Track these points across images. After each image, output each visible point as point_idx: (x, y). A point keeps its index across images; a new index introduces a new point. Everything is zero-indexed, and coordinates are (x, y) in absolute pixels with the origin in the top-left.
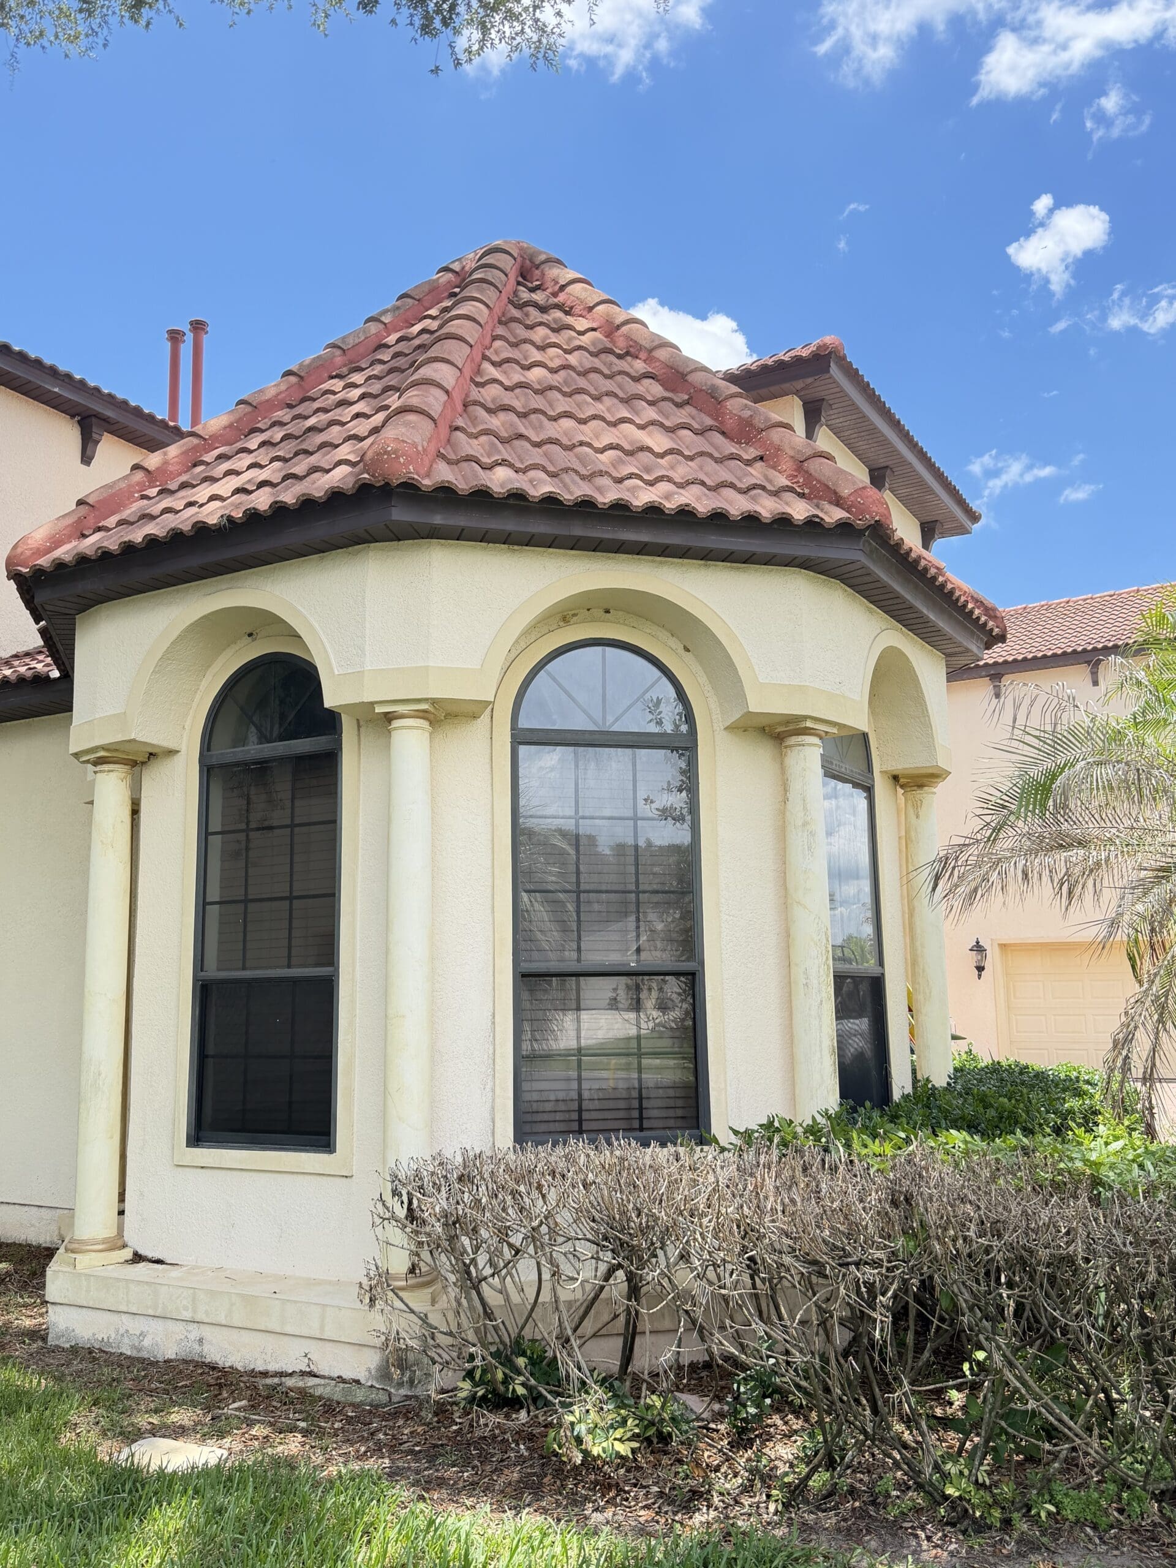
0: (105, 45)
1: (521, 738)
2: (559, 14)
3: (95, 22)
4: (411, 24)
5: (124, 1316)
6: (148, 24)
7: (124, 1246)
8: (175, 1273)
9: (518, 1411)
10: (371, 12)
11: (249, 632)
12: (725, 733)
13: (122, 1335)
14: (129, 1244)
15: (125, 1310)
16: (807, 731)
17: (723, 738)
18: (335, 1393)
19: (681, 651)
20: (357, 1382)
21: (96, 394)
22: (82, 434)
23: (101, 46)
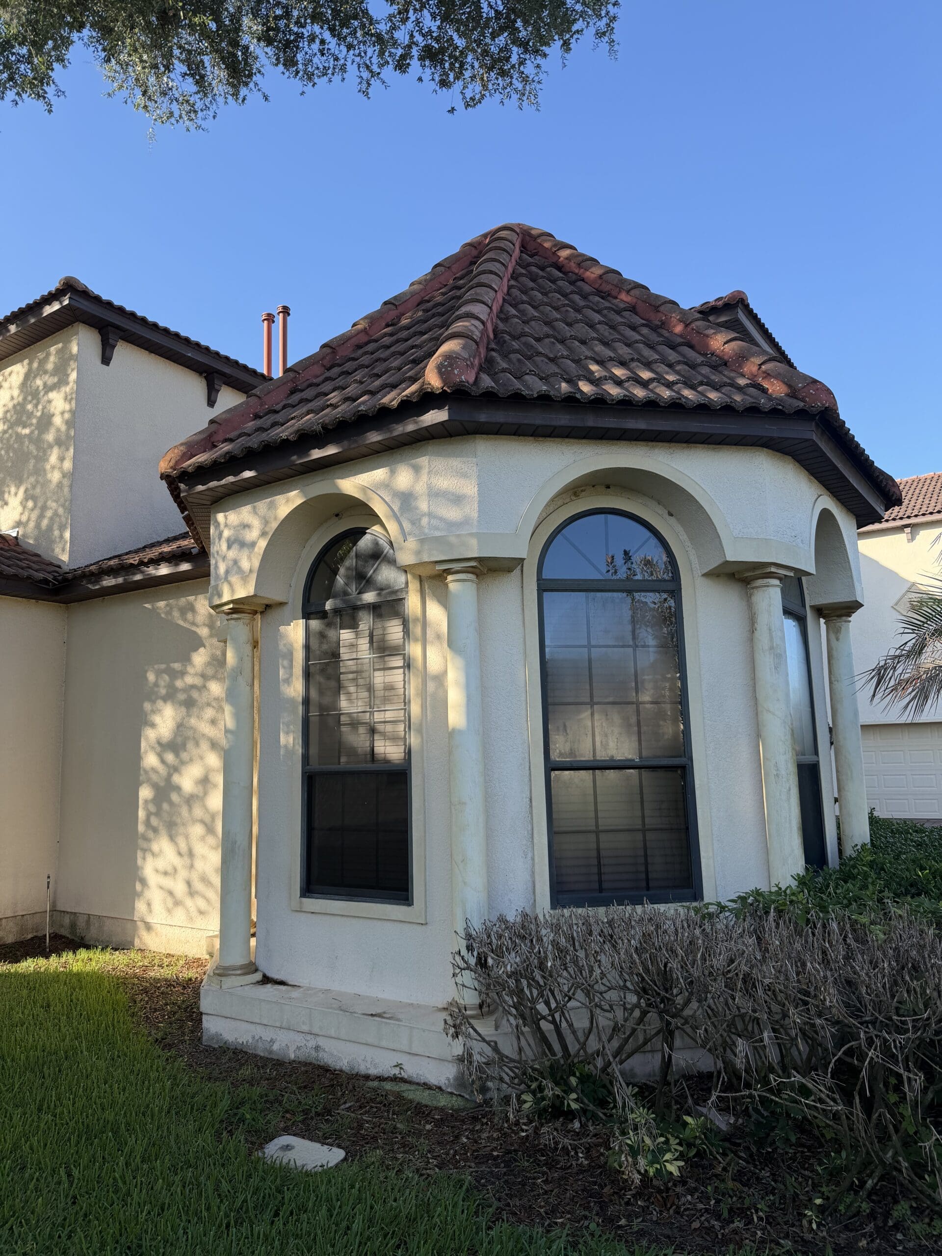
0: (214, 117)
1: (545, 587)
2: (538, 66)
3: (207, 101)
4: (433, 80)
5: (258, 1026)
6: (244, 99)
7: (256, 970)
8: (295, 994)
9: (572, 1121)
10: (404, 72)
11: (336, 513)
12: (703, 579)
13: (257, 1041)
14: (260, 968)
15: (258, 1021)
16: (771, 575)
17: (701, 583)
18: (423, 1097)
19: (666, 516)
20: (440, 1088)
21: (216, 356)
22: (208, 385)
23: (211, 117)
